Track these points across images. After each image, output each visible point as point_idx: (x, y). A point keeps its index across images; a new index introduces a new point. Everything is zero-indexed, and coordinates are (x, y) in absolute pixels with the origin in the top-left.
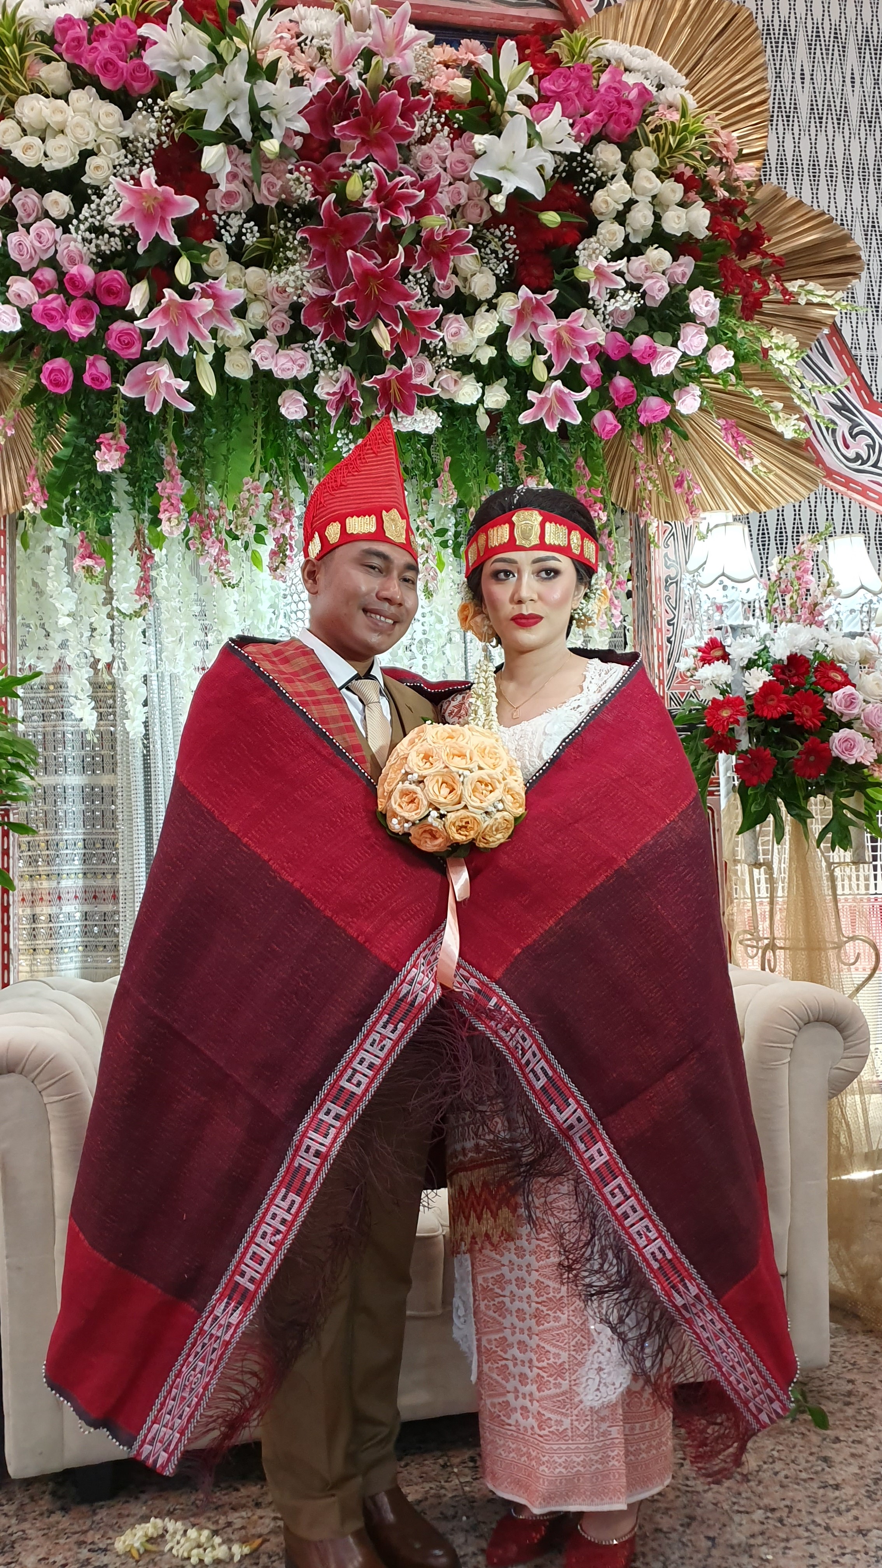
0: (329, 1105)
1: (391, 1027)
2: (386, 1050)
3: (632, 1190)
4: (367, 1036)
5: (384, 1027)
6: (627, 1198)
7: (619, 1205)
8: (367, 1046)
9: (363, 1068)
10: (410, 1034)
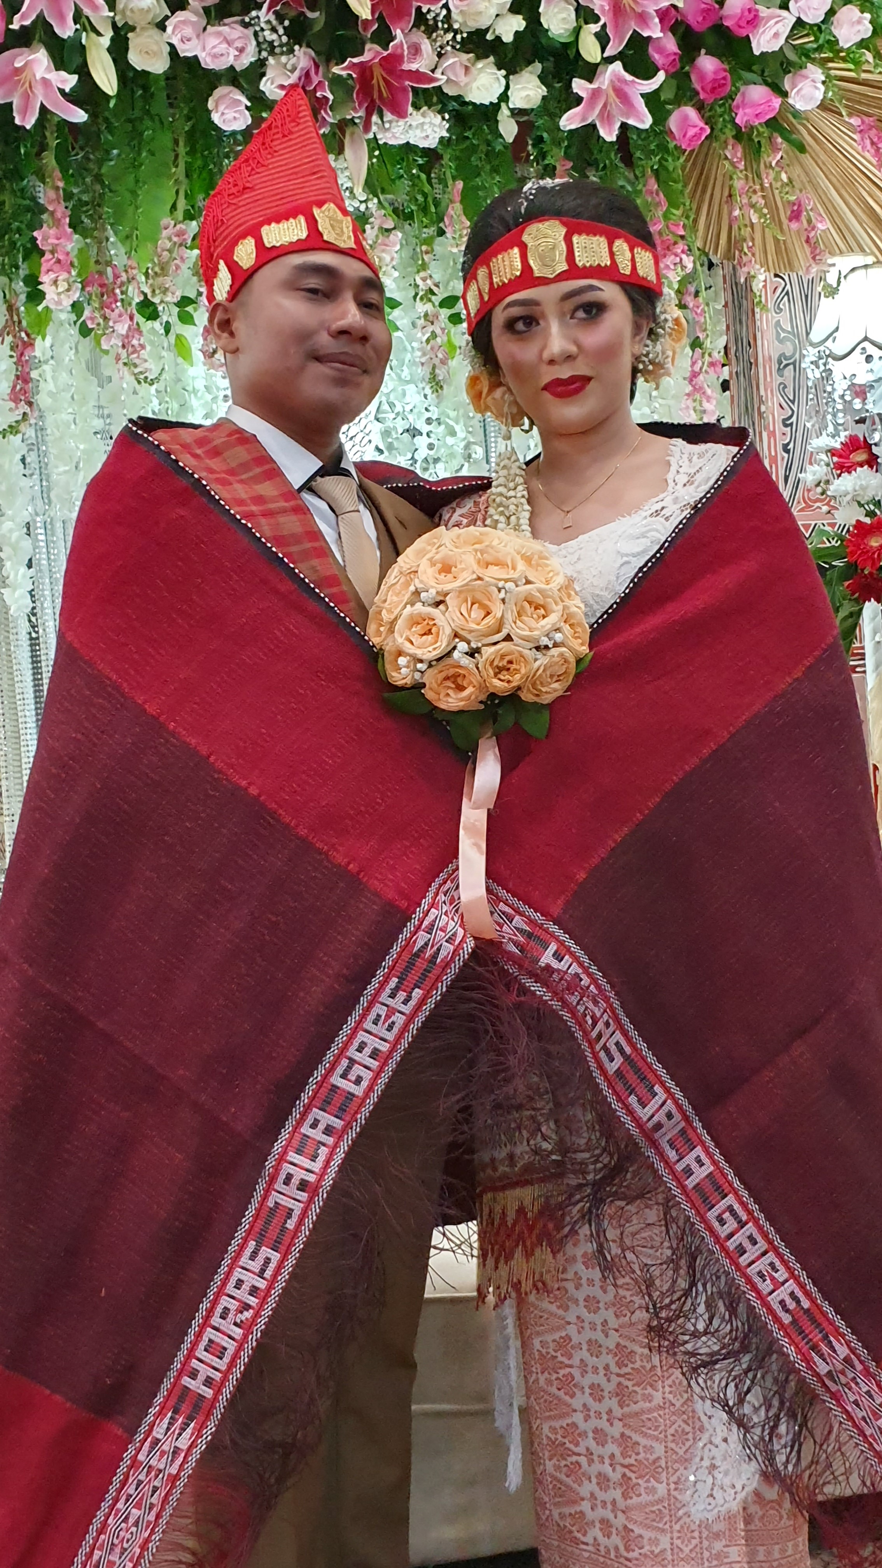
0: (316, 1113)
1: (402, 995)
2: (395, 1030)
3: (750, 1213)
4: (368, 1010)
5: (392, 996)
6: (742, 1225)
7: (731, 1235)
8: (368, 1025)
9: (363, 1057)
10: (430, 1004)
